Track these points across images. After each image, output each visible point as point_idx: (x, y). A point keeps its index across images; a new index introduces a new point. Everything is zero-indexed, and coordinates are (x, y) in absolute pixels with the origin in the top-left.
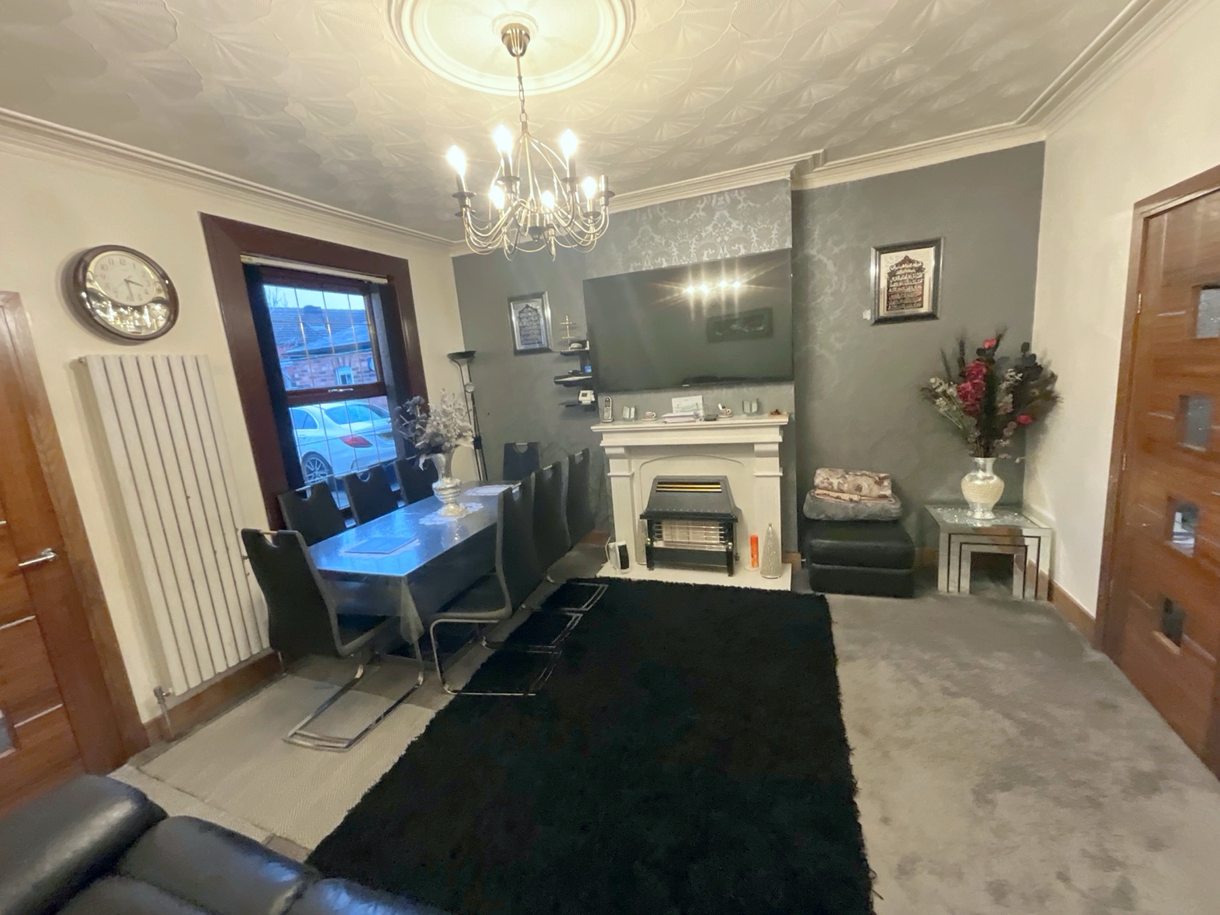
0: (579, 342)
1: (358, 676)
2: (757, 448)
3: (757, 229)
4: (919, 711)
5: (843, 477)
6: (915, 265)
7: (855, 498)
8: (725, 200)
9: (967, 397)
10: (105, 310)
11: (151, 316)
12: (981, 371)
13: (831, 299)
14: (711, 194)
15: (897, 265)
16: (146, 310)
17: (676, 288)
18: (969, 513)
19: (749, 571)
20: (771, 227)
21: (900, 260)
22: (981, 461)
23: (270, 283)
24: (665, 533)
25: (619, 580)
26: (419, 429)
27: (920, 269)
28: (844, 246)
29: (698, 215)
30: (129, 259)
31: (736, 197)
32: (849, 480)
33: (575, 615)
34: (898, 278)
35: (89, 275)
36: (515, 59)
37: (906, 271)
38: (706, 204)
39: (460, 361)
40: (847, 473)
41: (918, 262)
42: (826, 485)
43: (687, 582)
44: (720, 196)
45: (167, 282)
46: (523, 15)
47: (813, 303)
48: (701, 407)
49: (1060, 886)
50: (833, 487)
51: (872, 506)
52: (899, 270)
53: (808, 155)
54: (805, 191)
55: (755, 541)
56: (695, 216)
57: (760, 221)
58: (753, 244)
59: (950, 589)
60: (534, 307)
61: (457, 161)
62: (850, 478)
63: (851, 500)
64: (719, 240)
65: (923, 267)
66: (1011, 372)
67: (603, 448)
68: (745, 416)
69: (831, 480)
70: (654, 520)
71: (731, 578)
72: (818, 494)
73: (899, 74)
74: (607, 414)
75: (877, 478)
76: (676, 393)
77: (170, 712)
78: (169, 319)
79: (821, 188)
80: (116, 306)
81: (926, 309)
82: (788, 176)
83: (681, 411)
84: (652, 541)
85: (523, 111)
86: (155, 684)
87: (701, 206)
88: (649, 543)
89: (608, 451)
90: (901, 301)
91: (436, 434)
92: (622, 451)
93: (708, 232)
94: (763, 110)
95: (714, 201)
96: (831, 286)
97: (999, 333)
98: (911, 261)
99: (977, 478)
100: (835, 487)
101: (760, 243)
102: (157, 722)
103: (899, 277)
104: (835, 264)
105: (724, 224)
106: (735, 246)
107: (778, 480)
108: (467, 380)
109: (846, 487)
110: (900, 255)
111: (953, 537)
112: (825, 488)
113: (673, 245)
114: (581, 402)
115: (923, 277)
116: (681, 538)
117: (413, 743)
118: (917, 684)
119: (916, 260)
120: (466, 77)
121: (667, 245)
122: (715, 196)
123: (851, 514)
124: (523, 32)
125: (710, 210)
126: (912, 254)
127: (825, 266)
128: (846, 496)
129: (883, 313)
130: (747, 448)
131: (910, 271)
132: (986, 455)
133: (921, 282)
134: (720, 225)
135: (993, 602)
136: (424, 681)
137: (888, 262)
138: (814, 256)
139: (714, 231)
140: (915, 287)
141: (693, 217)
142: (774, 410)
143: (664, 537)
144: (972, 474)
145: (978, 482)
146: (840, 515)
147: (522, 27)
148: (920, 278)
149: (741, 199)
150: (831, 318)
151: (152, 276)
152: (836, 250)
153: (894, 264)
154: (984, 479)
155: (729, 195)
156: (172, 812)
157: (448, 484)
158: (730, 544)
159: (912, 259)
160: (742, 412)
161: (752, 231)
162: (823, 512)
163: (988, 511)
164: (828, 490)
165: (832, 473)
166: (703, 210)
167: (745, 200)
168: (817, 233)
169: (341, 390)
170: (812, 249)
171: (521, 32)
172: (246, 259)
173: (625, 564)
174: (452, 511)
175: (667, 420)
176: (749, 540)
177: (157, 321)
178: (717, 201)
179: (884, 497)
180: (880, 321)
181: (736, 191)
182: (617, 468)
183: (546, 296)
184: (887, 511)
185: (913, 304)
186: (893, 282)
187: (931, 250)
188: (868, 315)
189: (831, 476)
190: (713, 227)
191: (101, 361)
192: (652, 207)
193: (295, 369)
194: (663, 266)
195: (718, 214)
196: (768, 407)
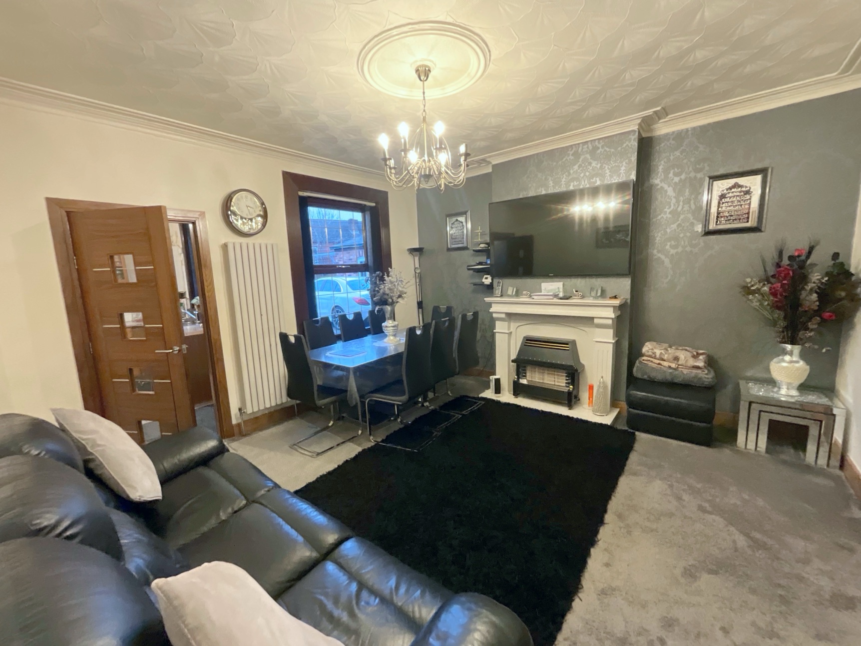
0: (487, 244)
1: (330, 425)
2: (596, 321)
3: (610, 167)
4: (671, 515)
5: (666, 349)
6: (744, 189)
7: (673, 365)
8: (588, 147)
9: (777, 294)
10: (237, 220)
11: (256, 223)
12: (789, 274)
13: (669, 216)
14: (579, 144)
15: (727, 190)
16: (254, 220)
17: (565, 208)
18: (776, 389)
19: (585, 409)
20: (621, 165)
21: (730, 185)
22: (789, 347)
23: (312, 206)
24: (528, 374)
25: (493, 401)
26: (377, 290)
27: (748, 192)
28: (683, 177)
29: (568, 159)
30: (250, 195)
31: (596, 145)
32: (670, 352)
33: (457, 415)
34: (728, 200)
35: (232, 203)
36: (422, 82)
37: (735, 194)
38: (575, 151)
39: (414, 253)
40: (670, 347)
41: (746, 187)
42: (650, 353)
43: (537, 408)
44: (585, 145)
45: (264, 206)
46: (426, 60)
47: (654, 220)
48: (561, 290)
49: (719, 634)
50: (655, 356)
51: (687, 374)
52: (729, 193)
53: (649, 112)
54: (654, 136)
55: (591, 388)
56: (567, 159)
57: (613, 161)
58: (606, 177)
59: (748, 447)
60: (461, 220)
61: (383, 141)
62: (670, 350)
63: (670, 367)
64: (582, 175)
65: (751, 190)
66: (818, 276)
67: (492, 313)
68: (592, 298)
69: (655, 350)
70: (522, 364)
71: (570, 411)
72: (643, 360)
73: (700, 55)
74: (498, 291)
75: (695, 353)
76: (545, 280)
77: (244, 422)
78: (263, 225)
79: (667, 134)
80: (242, 218)
81: (752, 223)
82: (636, 128)
83: (548, 292)
84: (518, 378)
85: (424, 111)
86: (239, 406)
87: (571, 153)
88: (516, 379)
89: (494, 315)
90: (729, 218)
91: (384, 294)
92: (503, 316)
93: (575, 170)
94: (599, 88)
95: (580, 148)
96: (670, 207)
97: (812, 244)
98: (741, 186)
99: (783, 361)
100: (658, 356)
101: (611, 176)
102: (239, 425)
103: (728, 198)
104: (674, 190)
105: (587, 164)
106: (593, 179)
107: (611, 346)
108: (417, 265)
109: (666, 357)
110: (731, 182)
111: (753, 405)
112: (649, 356)
113: (550, 179)
114: (483, 283)
115: (750, 199)
116: (538, 379)
117: (347, 461)
118: (679, 498)
119: (744, 185)
120: (401, 93)
121: (546, 179)
122: (581, 145)
123: (669, 378)
124: (427, 69)
125: (577, 155)
126: (741, 181)
127: (666, 191)
128: (666, 364)
129: (712, 226)
130: (589, 320)
131: (738, 194)
132: (793, 342)
133: (748, 202)
134: (583, 165)
135: (784, 462)
136: (362, 433)
137: (720, 188)
138: (658, 185)
139: (579, 169)
140: (743, 206)
141: (565, 160)
142: (614, 295)
143: (528, 377)
144: (781, 357)
145: (784, 364)
146: (659, 377)
147: (426, 66)
148: (747, 200)
149: (600, 146)
150: (668, 230)
151: (258, 204)
152: (677, 179)
153: (724, 189)
154: (791, 362)
155: (591, 144)
156: (231, 451)
157: (390, 324)
158: (571, 387)
159: (742, 184)
160: (589, 295)
161: (606, 168)
162: (646, 373)
163: (793, 388)
164: (652, 358)
165: (657, 346)
166: (572, 155)
167: (602, 147)
168: (661, 168)
169: (344, 267)
170: (656, 179)
171: (425, 69)
172: (301, 194)
173: (498, 390)
174: (391, 340)
175: (534, 297)
176: (588, 387)
177: (258, 225)
178: (583, 149)
179: (698, 368)
180: (708, 233)
181: (597, 141)
182: (500, 327)
183: (469, 213)
184: (700, 378)
185: (740, 219)
186: (723, 203)
187: (758, 178)
188: (699, 228)
189: (655, 348)
190: (578, 166)
191: (233, 244)
192: (537, 154)
193: (336, 256)
194: (542, 194)
195: (582, 157)
196: (610, 293)
